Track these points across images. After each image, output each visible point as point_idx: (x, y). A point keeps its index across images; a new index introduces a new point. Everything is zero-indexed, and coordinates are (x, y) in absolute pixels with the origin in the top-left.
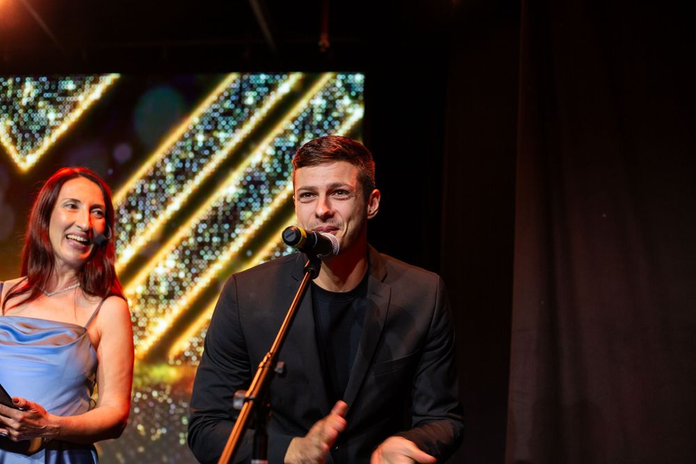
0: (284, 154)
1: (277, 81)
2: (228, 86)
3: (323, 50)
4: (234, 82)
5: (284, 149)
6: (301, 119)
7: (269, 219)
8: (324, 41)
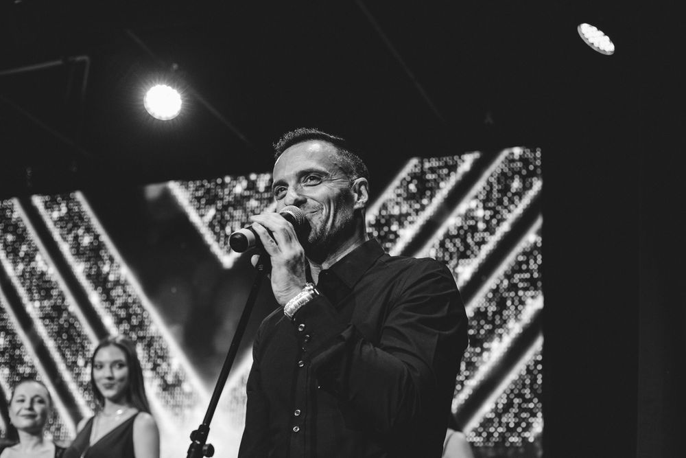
0: (466, 232)
1: (456, 162)
2: (410, 171)
4: (416, 166)
5: (466, 228)
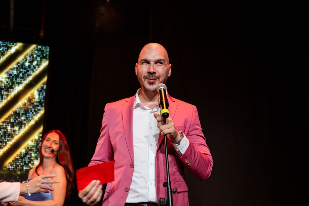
0: (13, 77)
1: (12, 45)
3: (41, 37)
6: (21, 63)
7: (11, 100)
8: (42, 34)
